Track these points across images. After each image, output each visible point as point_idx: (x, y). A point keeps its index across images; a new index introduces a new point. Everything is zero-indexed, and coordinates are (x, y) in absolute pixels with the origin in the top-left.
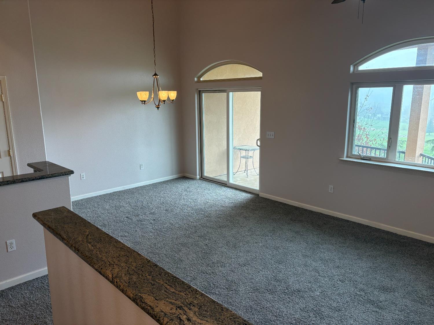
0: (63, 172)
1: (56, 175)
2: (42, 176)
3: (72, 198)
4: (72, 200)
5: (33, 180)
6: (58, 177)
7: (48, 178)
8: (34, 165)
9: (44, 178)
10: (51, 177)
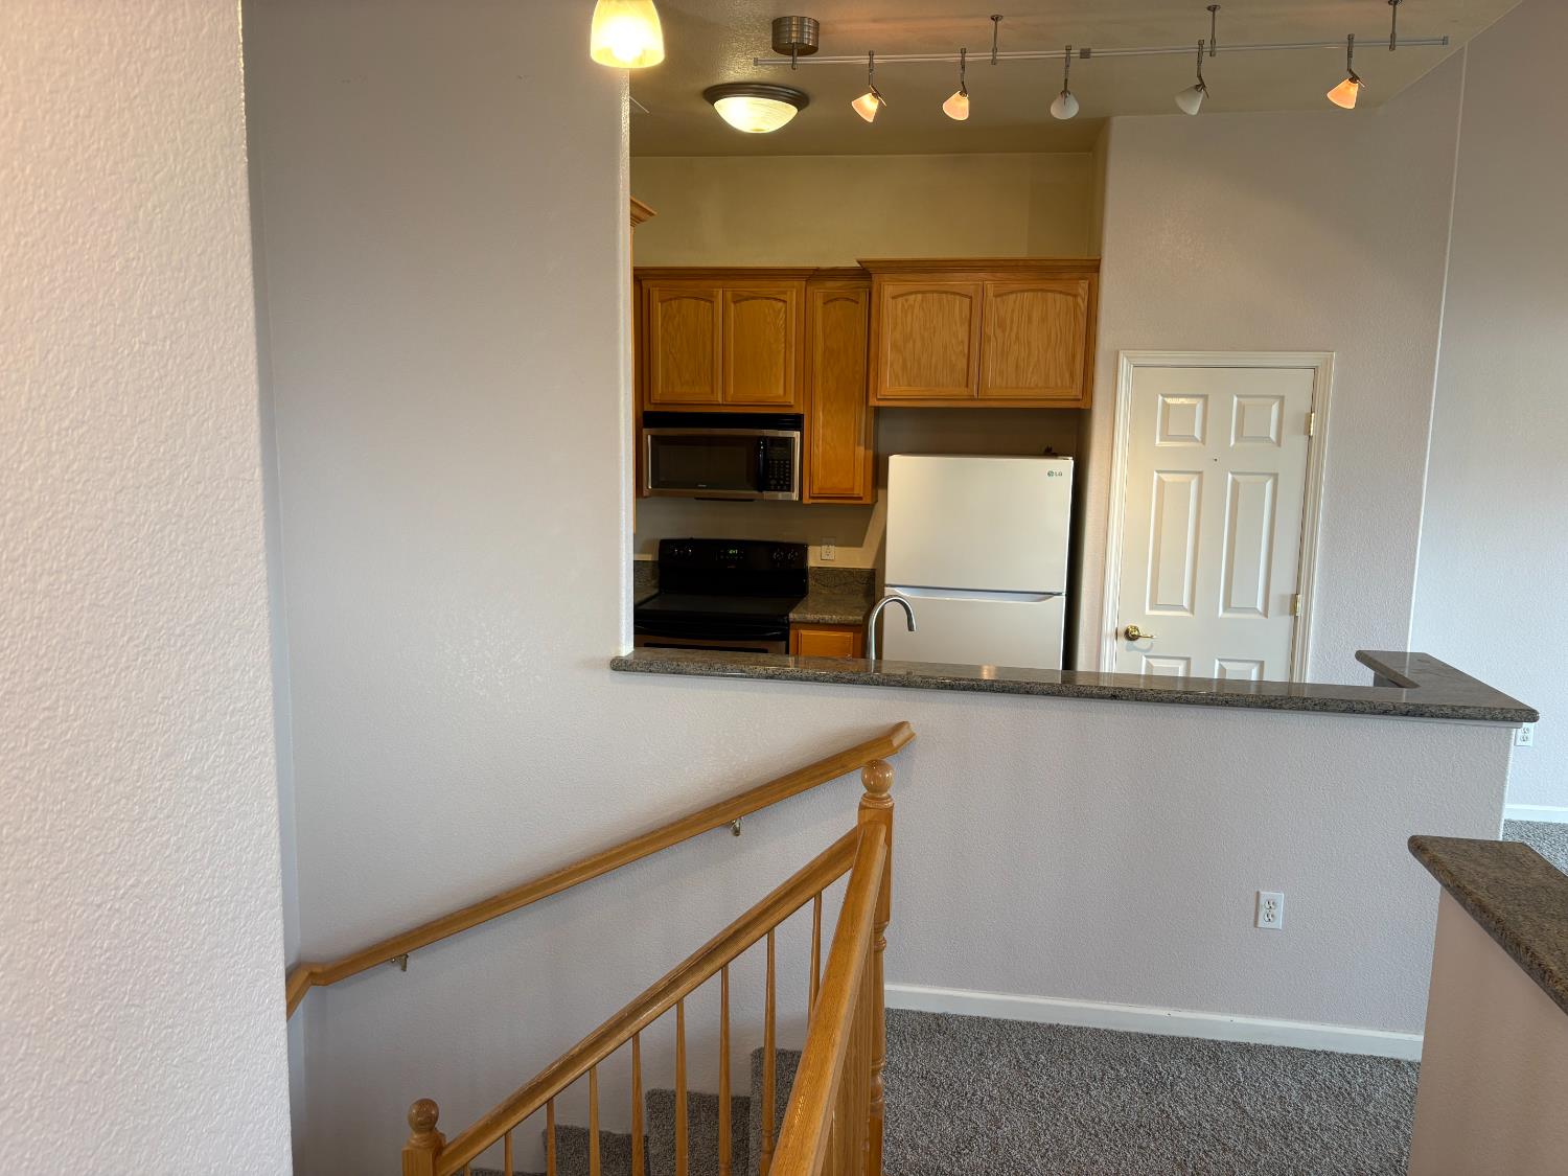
0: (1495, 709)
1: (1467, 711)
2: (1417, 706)
3: (1507, 806)
4: (1506, 816)
5: (1385, 713)
6: (1476, 722)
7: (1437, 717)
8: (1380, 660)
9: (1422, 715)
10: (1447, 717)
